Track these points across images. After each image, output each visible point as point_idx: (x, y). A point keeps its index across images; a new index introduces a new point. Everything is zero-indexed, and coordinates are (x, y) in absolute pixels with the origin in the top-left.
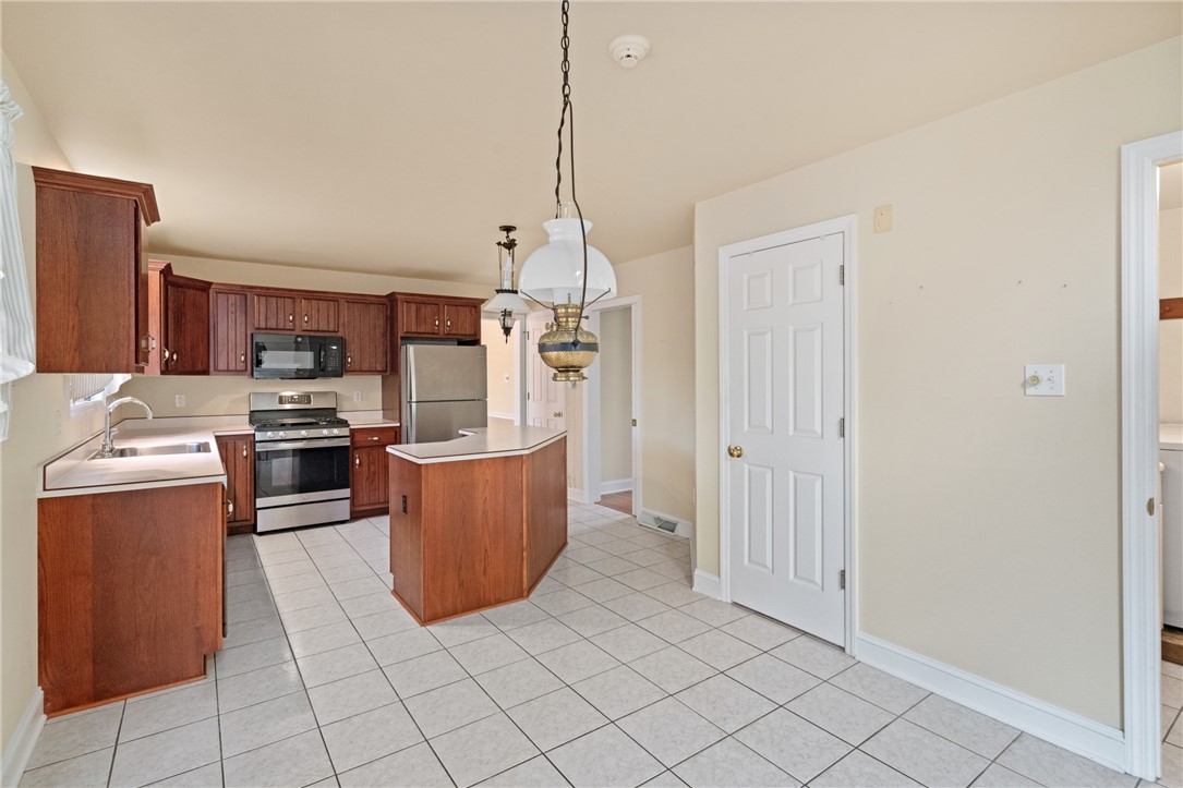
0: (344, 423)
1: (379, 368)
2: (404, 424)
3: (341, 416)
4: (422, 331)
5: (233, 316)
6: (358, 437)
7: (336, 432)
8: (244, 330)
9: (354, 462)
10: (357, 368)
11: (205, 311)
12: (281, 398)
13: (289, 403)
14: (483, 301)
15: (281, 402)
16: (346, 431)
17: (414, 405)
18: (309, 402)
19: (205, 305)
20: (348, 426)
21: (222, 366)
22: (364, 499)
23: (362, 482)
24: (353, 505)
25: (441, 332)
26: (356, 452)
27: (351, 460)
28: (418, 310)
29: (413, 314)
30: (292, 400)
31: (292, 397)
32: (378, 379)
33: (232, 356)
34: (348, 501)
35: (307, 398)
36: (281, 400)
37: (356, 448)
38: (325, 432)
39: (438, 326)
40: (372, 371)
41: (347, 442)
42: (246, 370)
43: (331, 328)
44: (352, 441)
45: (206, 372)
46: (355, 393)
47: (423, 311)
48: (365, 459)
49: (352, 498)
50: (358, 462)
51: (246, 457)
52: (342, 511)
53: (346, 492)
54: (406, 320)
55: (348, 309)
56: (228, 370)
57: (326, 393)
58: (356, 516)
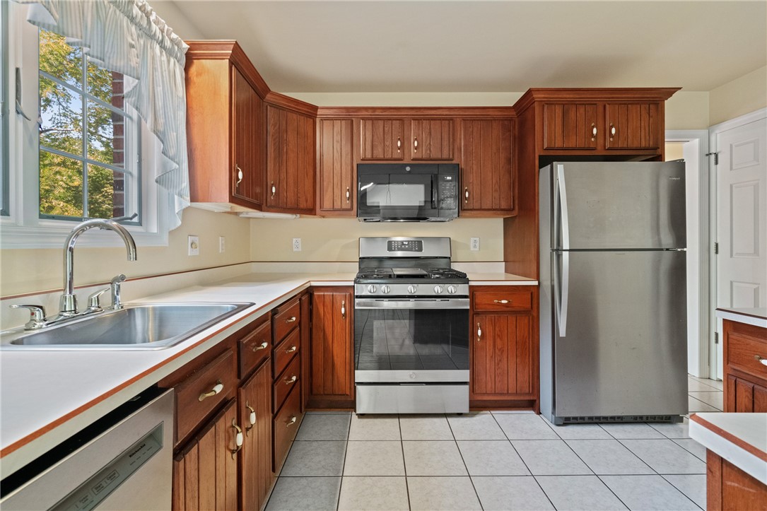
0: (461, 278)
1: (504, 205)
2: (546, 283)
3: (456, 267)
4: (572, 144)
5: (339, 145)
6: (480, 298)
7: (451, 289)
8: (349, 162)
9: (474, 334)
10: (477, 206)
11: (310, 140)
12: (390, 243)
13: (399, 250)
14: (670, 92)
15: (390, 249)
16: (462, 289)
17: (566, 255)
18: (420, 250)
19: (310, 133)
20: (467, 281)
21: (327, 205)
22: (488, 383)
23: (486, 361)
24: (472, 391)
25: (599, 148)
26: (476, 318)
27: (470, 330)
28: (565, 114)
29: (559, 121)
30: (402, 246)
31: (402, 242)
32: (497, 224)
33: (337, 192)
34: (467, 387)
35: (418, 244)
36: (390, 246)
37: (477, 314)
38: (437, 289)
39: (596, 137)
40: (493, 211)
41: (465, 305)
42: (352, 209)
43: (445, 156)
44: (472, 303)
45: (311, 211)
46: (472, 239)
47: (572, 115)
48: (489, 329)
49: (473, 384)
50: (479, 333)
51: (345, 315)
52: (459, 399)
53: (464, 375)
54: (547, 133)
55: (465, 129)
56: (334, 210)
57: (439, 239)
58: (476, 406)
